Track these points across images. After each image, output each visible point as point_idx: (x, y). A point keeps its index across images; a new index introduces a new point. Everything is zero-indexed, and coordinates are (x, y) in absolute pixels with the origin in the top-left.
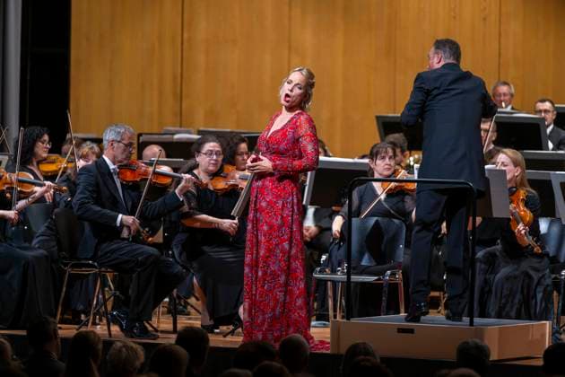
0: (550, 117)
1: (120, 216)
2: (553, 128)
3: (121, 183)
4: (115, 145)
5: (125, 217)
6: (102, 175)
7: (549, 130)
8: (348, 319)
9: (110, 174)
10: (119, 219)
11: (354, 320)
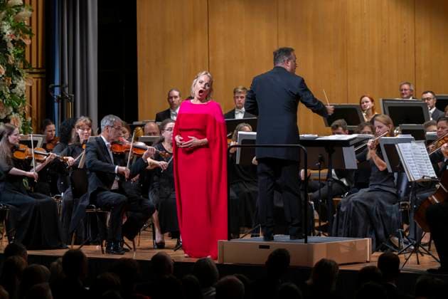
0: (432, 102)
1: (117, 167)
2: (435, 110)
3: (113, 153)
4: (110, 129)
5: (120, 167)
6: (101, 147)
7: (432, 111)
8: (229, 240)
9: (105, 147)
10: (116, 168)
11: (233, 241)
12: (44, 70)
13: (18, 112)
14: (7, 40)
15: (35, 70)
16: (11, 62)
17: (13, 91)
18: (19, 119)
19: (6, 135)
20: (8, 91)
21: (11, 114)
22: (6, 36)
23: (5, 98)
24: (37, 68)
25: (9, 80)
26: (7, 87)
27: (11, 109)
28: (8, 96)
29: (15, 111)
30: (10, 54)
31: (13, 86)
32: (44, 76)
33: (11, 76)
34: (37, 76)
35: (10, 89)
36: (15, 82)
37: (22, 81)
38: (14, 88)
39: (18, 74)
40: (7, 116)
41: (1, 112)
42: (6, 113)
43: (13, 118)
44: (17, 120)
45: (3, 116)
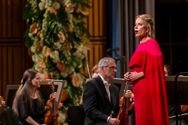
4: (105, 69)
12: (105, 38)
13: (80, 72)
14: (67, 12)
15: (97, 38)
16: (71, 30)
17: (75, 54)
18: (80, 78)
19: (29, 79)
20: (70, 54)
21: (73, 73)
22: (66, 9)
23: (66, 60)
24: (99, 36)
25: (69, 45)
26: (68, 51)
27: (73, 70)
28: (69, 59)
29: (77, 70)
30: (70, 24)
31: (74, 50)
32: (105, 43)
33: (72, 42)
34: (99, 43)
35: (72, 53)
36: (75, 47)
37: (82, 46)
38: (74, 52)
39: (79, 41)
40: (69, 75)
41: (64, 72)
42: (68, 73)
43: (74, 77)
44: (78, 79)
45: (65, 75)
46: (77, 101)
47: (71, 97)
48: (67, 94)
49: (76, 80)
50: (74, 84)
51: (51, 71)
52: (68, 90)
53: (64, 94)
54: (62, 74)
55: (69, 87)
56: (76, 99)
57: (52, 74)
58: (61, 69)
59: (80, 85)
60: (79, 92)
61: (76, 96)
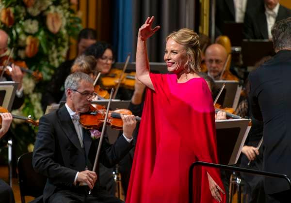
13: (61, 4)
18: (61, 16)
27: (49, 2)
40: (42, 12)
41: (34, 7)
42: (40, 8)
43: (51, 14)
44: (57, 17)
45: (35, 12)
46: (55, 55)
47: (45, 50)
48: (38, 44)
49: (53, 21)
50: (51, 28)
51: (10, 6)
52: (40, 38)
53: (33, 46)
54: (30, 10)
55: (42, 33)
56: (53, 53)
57: (12, 10)
58: (28, 2)
59: (60, 29)
60: (59, 40)
61: (54, 48)
